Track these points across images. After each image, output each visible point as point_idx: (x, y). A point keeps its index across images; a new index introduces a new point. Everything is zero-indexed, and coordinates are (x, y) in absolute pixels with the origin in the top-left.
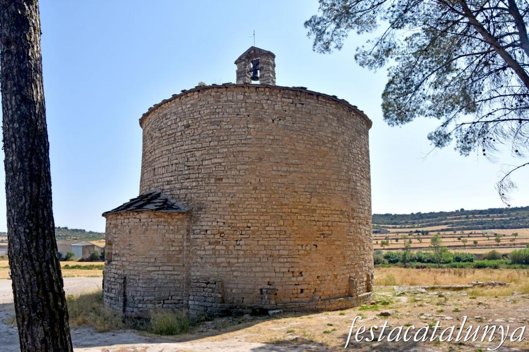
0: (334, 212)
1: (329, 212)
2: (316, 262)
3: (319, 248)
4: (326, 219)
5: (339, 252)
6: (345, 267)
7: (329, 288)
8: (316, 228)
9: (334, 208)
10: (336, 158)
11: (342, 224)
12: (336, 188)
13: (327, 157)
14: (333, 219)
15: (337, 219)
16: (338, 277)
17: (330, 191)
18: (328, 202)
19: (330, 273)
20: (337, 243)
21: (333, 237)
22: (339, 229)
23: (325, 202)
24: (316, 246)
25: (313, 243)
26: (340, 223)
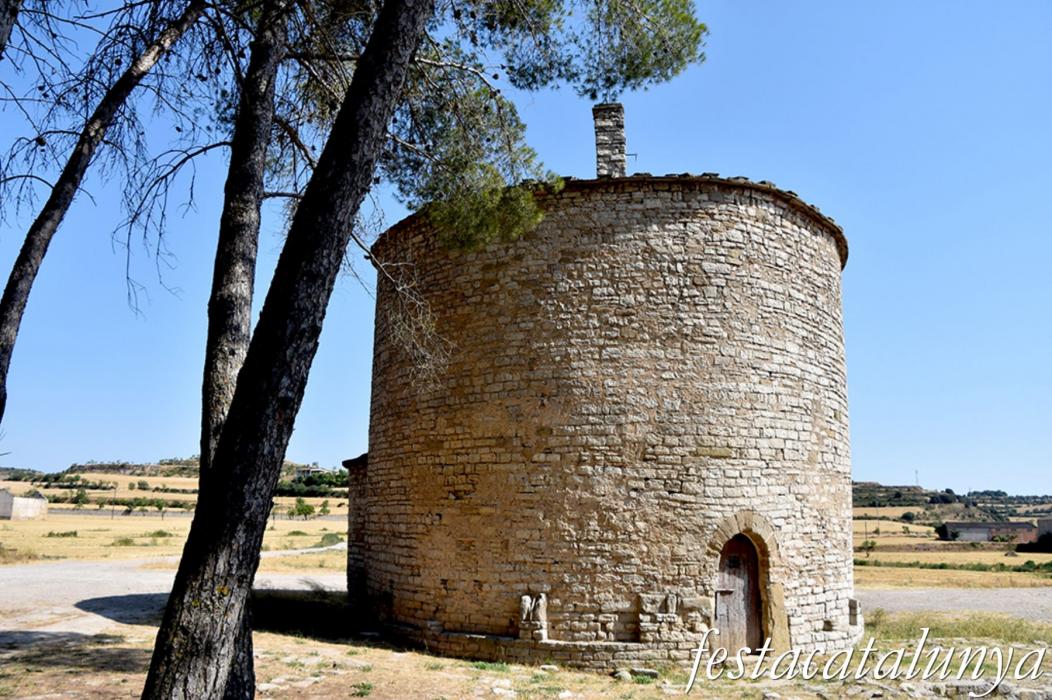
0: (479, 443)
1: (469, 444)
2: (438, 549)
3: (444, 521)
4: (460, 459)
5: (490, 531)
6: (510, 567)
7: (461, 607)
8: (440, 480)
9: (480, 435)
10: (489, 321)
11: (502, 467)
12: (487, 389)
13: (468, 326)
14: (477, 458)
15: (487, 458)
16: (486, 587)
17: (471, 399)
18: (466, 422)
19: (466, 576)
20: (484, 510)
21: (476, 498)
22: (492, 478)
23: (461, 424)
24: (440, 516)
25: (436, 510)
26: (495, 467)
